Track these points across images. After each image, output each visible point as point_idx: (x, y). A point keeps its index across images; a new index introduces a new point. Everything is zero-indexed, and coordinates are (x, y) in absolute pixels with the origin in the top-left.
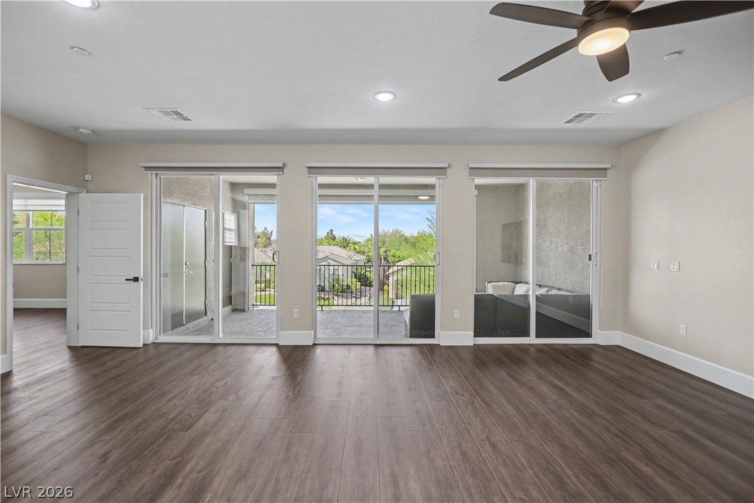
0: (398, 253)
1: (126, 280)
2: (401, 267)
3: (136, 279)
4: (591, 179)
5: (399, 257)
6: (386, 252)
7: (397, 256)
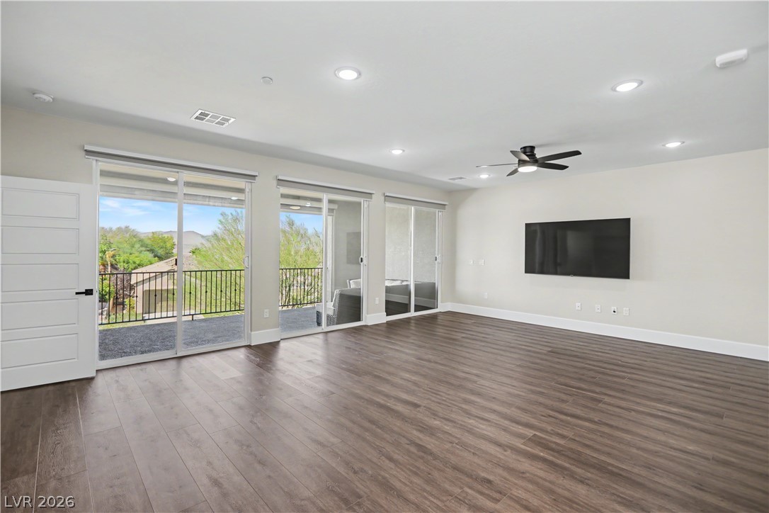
0: (132, 259)
1: (77, 293)
2: (154, 274)
3: (89, 292)
4: (437, 210)
5: (134, 263)
6: (113, 256)
7: (131, 262)
